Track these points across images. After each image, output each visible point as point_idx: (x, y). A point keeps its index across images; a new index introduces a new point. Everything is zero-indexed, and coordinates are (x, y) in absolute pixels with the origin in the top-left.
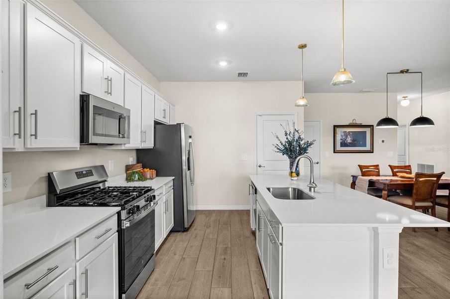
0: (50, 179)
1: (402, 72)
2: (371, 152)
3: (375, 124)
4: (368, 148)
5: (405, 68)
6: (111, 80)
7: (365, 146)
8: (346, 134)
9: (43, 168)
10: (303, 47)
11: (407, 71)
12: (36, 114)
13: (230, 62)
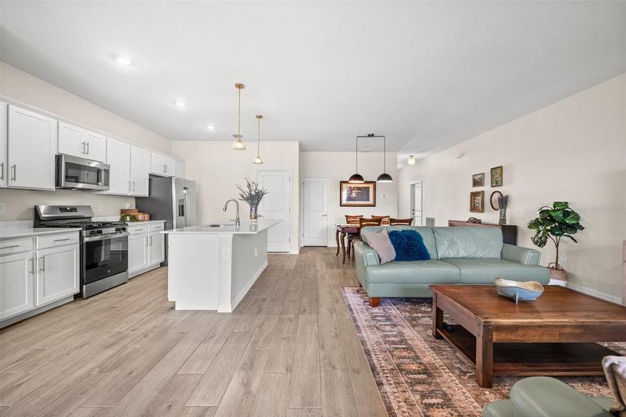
0: (36, 210)
1: (369, 136)
2: (374, 205)
3: (376, 180)
4: (371, 202)
5: (371, 133)
6: (88, 144)
7: (368, 200)
8: (351, 190)
9: (31, 202)
10: (260, 117)
11: (373, 135)
12: (15, 167)
13: (216, 127)
